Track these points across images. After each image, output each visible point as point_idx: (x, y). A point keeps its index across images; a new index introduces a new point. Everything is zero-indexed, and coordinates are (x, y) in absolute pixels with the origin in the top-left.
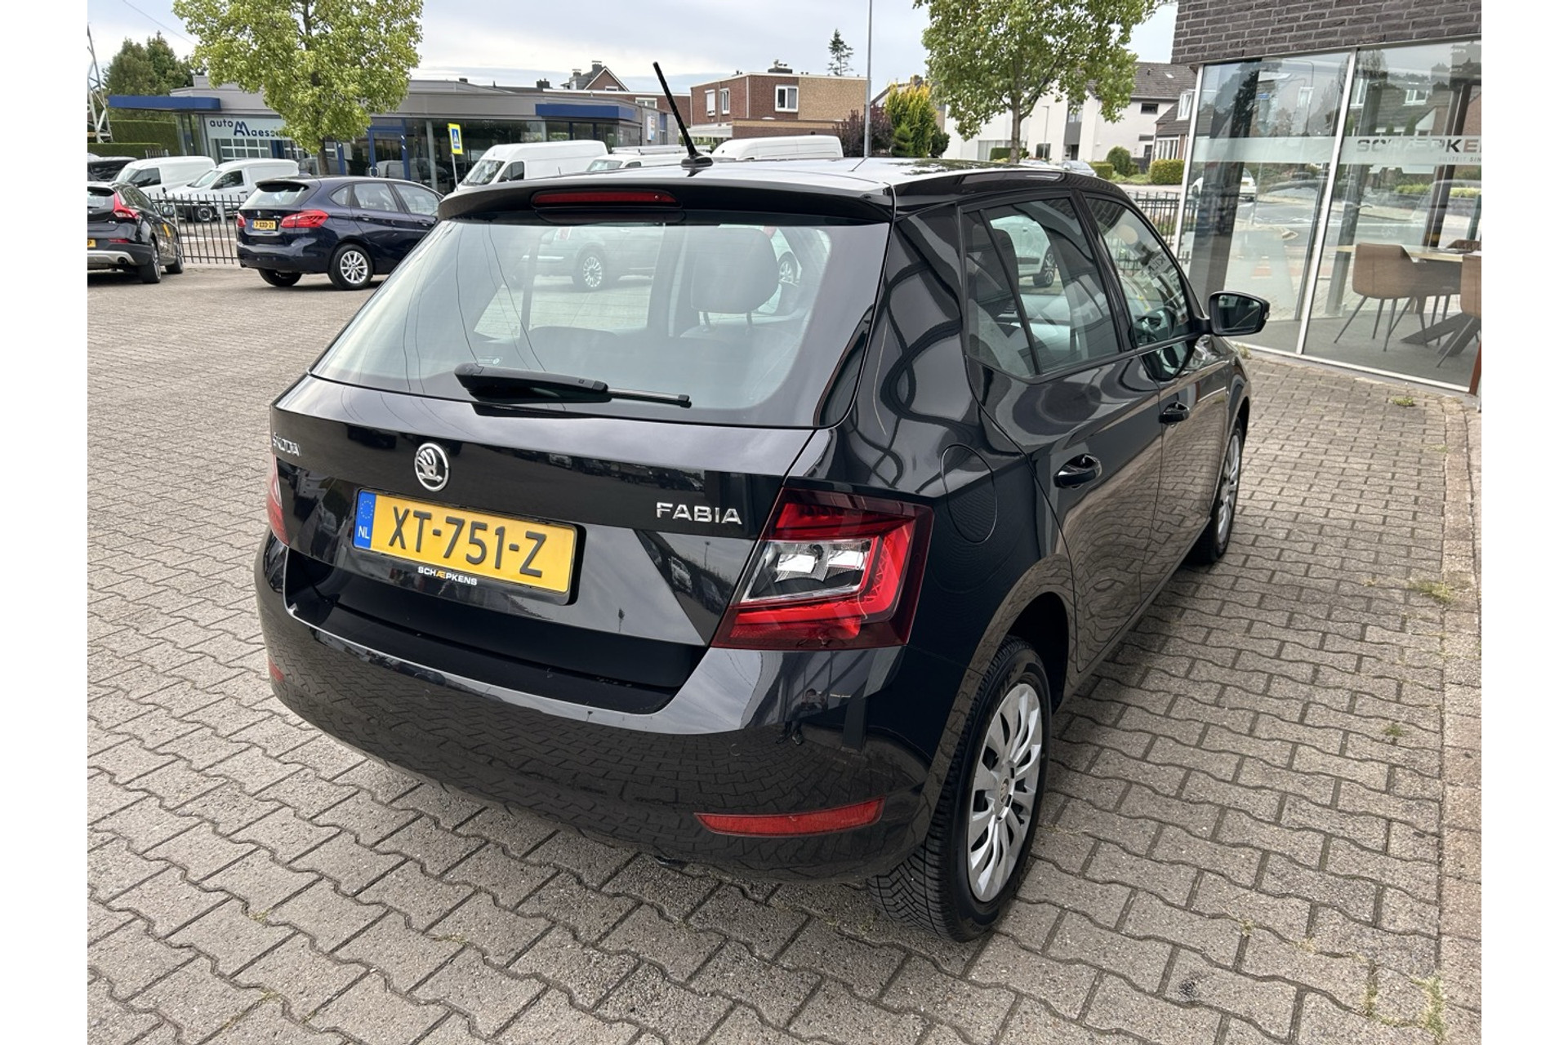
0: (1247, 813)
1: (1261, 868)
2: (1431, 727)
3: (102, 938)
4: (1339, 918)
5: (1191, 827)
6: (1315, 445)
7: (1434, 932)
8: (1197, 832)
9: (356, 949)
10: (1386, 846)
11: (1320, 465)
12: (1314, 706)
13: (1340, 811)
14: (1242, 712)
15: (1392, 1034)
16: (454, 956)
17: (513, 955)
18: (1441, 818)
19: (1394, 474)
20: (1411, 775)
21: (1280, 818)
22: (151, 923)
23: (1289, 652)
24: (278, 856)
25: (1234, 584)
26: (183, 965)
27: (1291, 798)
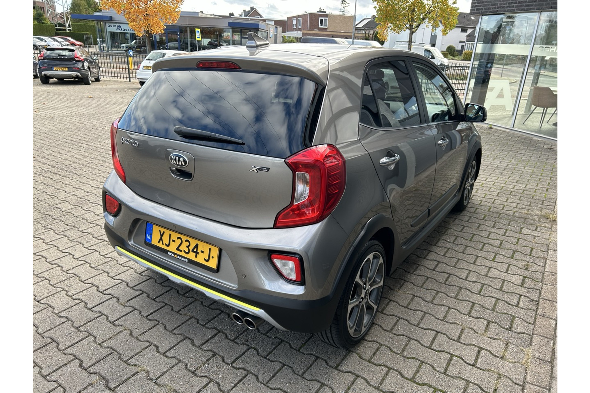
0: (469, 290)
1: (472, 308)
2: (541, 265)
3: (70, 307)
4: (497, 327)
5: (448, 294)
6: (513, 162)
7: (531, 333)
8: (450, 295)
9: (155, 316)
10: (518, 304)
11: (514, 170)
12: (499, 255)
13: (503, 291)
14: (472, 256)
15: (510, 365)
16: (187, 320)
17: (207, 321)
18: (540, 295)
19: (541, 175)
20: (531, 281)
21: (480, 292)
22: (86, 304)
23: (492, 236)
24: (129, 285)
26: (97, 318)
27: (485, 286)
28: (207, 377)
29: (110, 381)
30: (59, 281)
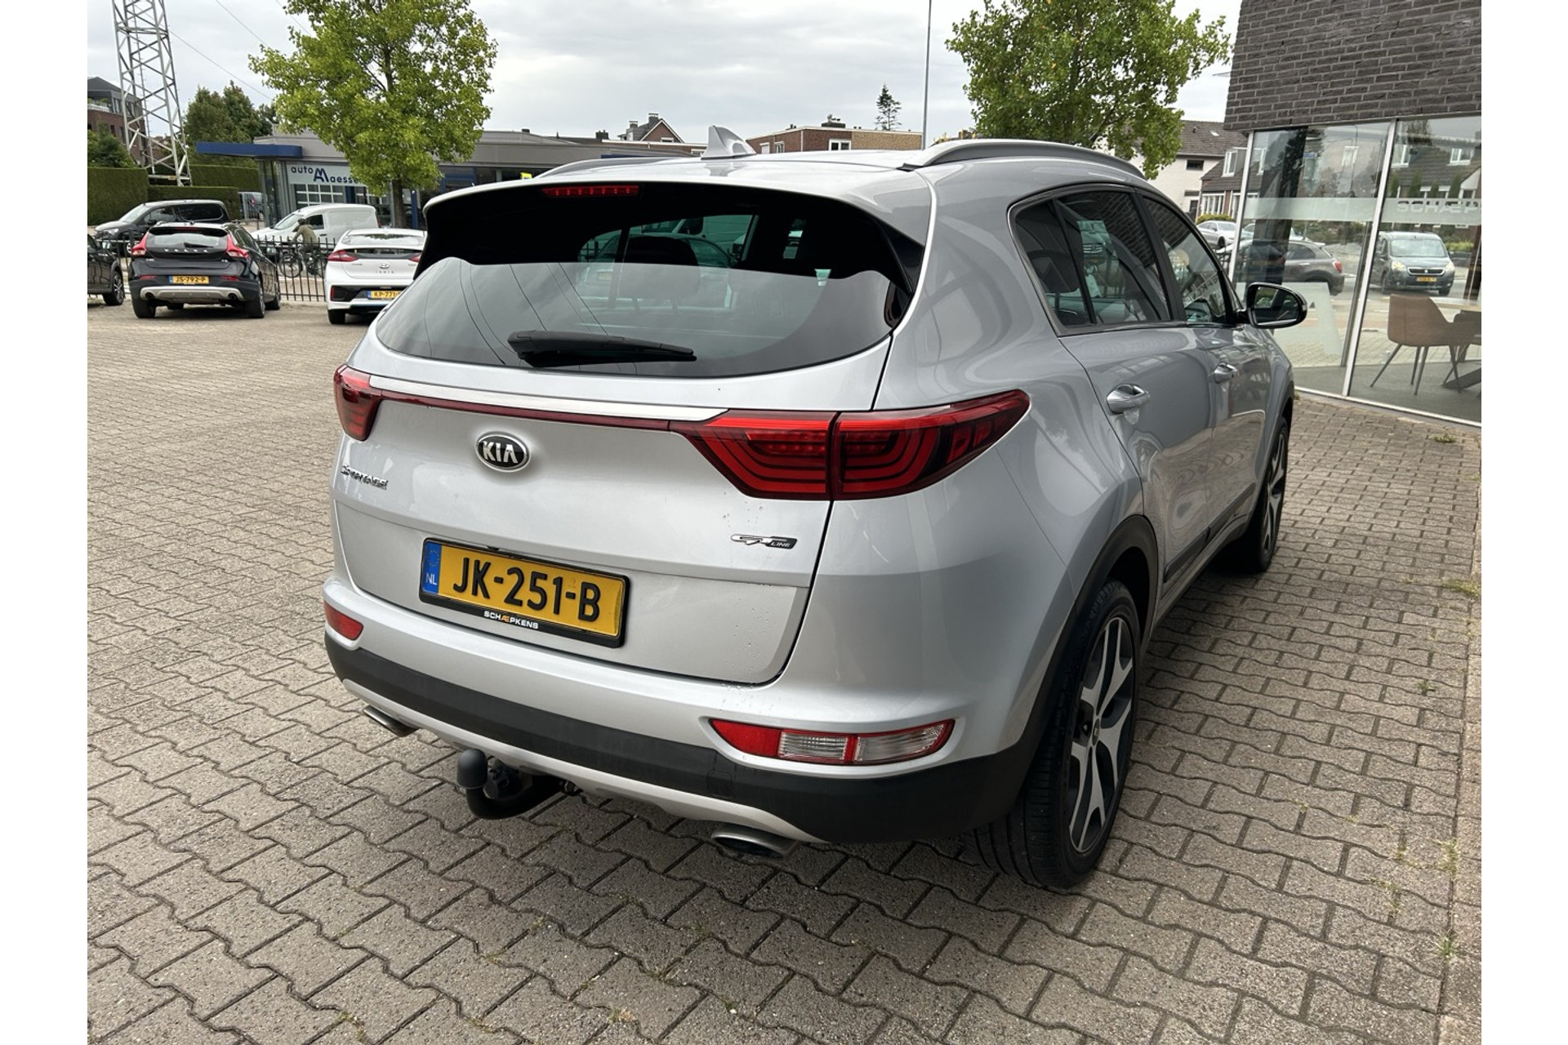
0: (1303, 737)
1: (1315, 772)
2: (1456, 684)
3: (424, 794)
4: (1378, 804)
5: (1258, 745)
6: (1360, 473)
7: (1452, 814)
8: (1263, 748)
10: (1416, 762)
11: (1365, 489)
12: (1358, 668)
13: (1379, 738)
14: (1297, 671)
15: (1416, 872)
18: (1461, 744)
19: (1431, 498)
20: (1438, 716)
23: (1335, 630)
25: (1288, 580)
27: (1339, 729)
28: (772, 911)
29: (568, 924)
30: (375, 745)
